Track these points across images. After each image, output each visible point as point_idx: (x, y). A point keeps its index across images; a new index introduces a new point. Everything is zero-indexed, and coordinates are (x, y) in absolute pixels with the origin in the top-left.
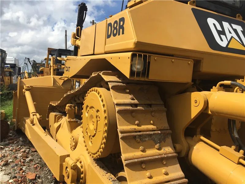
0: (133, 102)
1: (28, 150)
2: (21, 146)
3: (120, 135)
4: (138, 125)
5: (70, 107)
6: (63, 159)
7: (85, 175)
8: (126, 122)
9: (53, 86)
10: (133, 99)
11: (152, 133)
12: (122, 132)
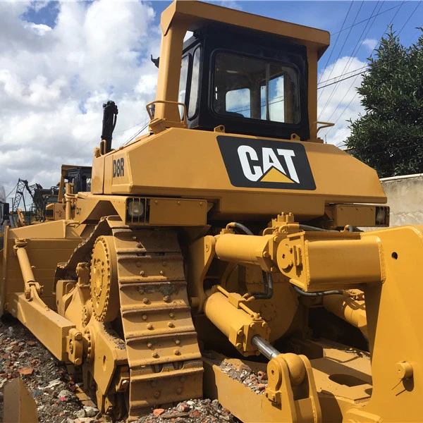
0: (139, 250)
1: (22, 343)
2: (12, 338)
3: (120, 286)
4: (143, 275)
5: (83, 266)
6: (66, 331)
7: (93, 348)
8: (128, 272)
9: (65, 238)
10: (140, 247)
11: (159, 283)
12: (122, 283)
